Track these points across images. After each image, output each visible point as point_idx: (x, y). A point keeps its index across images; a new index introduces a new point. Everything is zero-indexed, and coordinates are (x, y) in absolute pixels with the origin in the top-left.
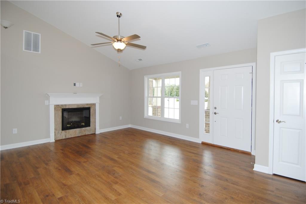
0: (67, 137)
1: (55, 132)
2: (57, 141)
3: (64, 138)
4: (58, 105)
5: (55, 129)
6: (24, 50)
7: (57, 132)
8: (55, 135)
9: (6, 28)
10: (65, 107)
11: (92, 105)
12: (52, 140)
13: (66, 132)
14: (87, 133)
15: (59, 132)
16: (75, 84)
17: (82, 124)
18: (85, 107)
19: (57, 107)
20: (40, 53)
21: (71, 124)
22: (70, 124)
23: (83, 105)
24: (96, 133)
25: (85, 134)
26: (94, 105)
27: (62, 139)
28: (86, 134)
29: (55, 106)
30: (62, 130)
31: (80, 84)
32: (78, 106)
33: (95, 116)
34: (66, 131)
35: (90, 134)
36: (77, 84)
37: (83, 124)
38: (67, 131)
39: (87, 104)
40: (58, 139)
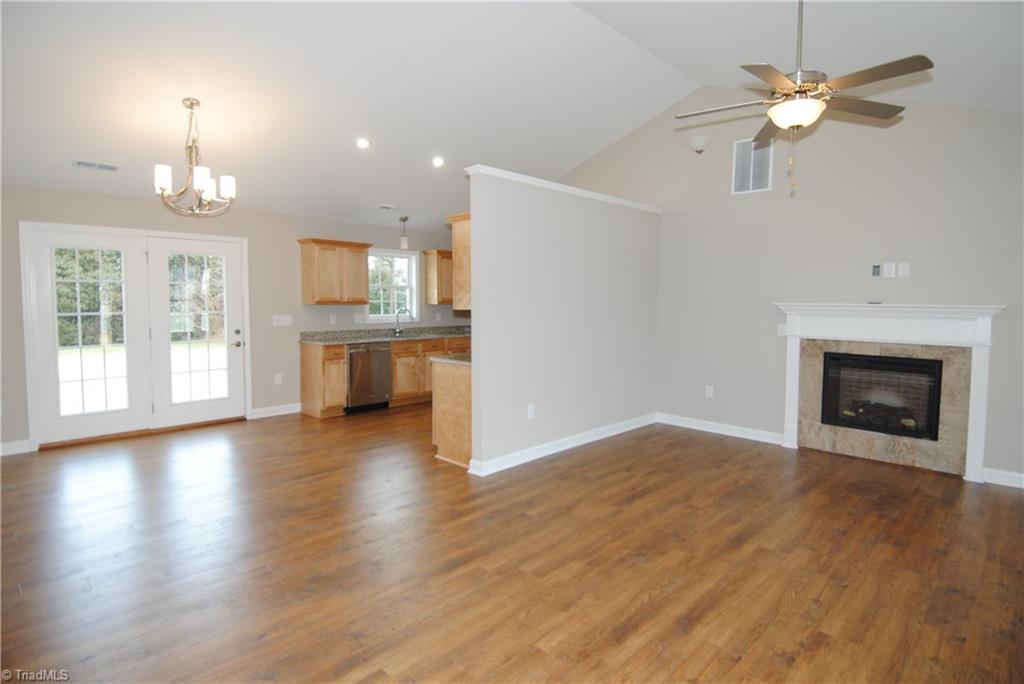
0: (839, 450)
1: (800, 422)
2: (803, 451)
3: (827, 450)
4: (814, 340)
5: (802, 413)
6: (733, 193)
7: (805, 422)
8: (800, 430)
9: (700, 152)
10: (834, 349)
11: (952, 352)
12: (790, 441)
13: (836, 434)
14: (921, 462)
15: (812, 425)
16: (876, 270)
17: (904, 421)
18: (915, 357)
19: (808, 345)
20: (769, 188)
21: (861, 410)
22: (855, 410)
23: (909, 348)
24: (968, 477)
25: (909, 463)
26: (964, 352)
27: (822, 449)
28: (917, 465)
29: (802, 340)
30: (824, 421)
31: (897, 270)
32: (887, 350)
33: (966, 403)
34: (838, 428)
35: (934, 469)
36: (888, 270)
37: (910, 423)
38: (841, 430)
39: (929, 347)
40: (808, 446)
